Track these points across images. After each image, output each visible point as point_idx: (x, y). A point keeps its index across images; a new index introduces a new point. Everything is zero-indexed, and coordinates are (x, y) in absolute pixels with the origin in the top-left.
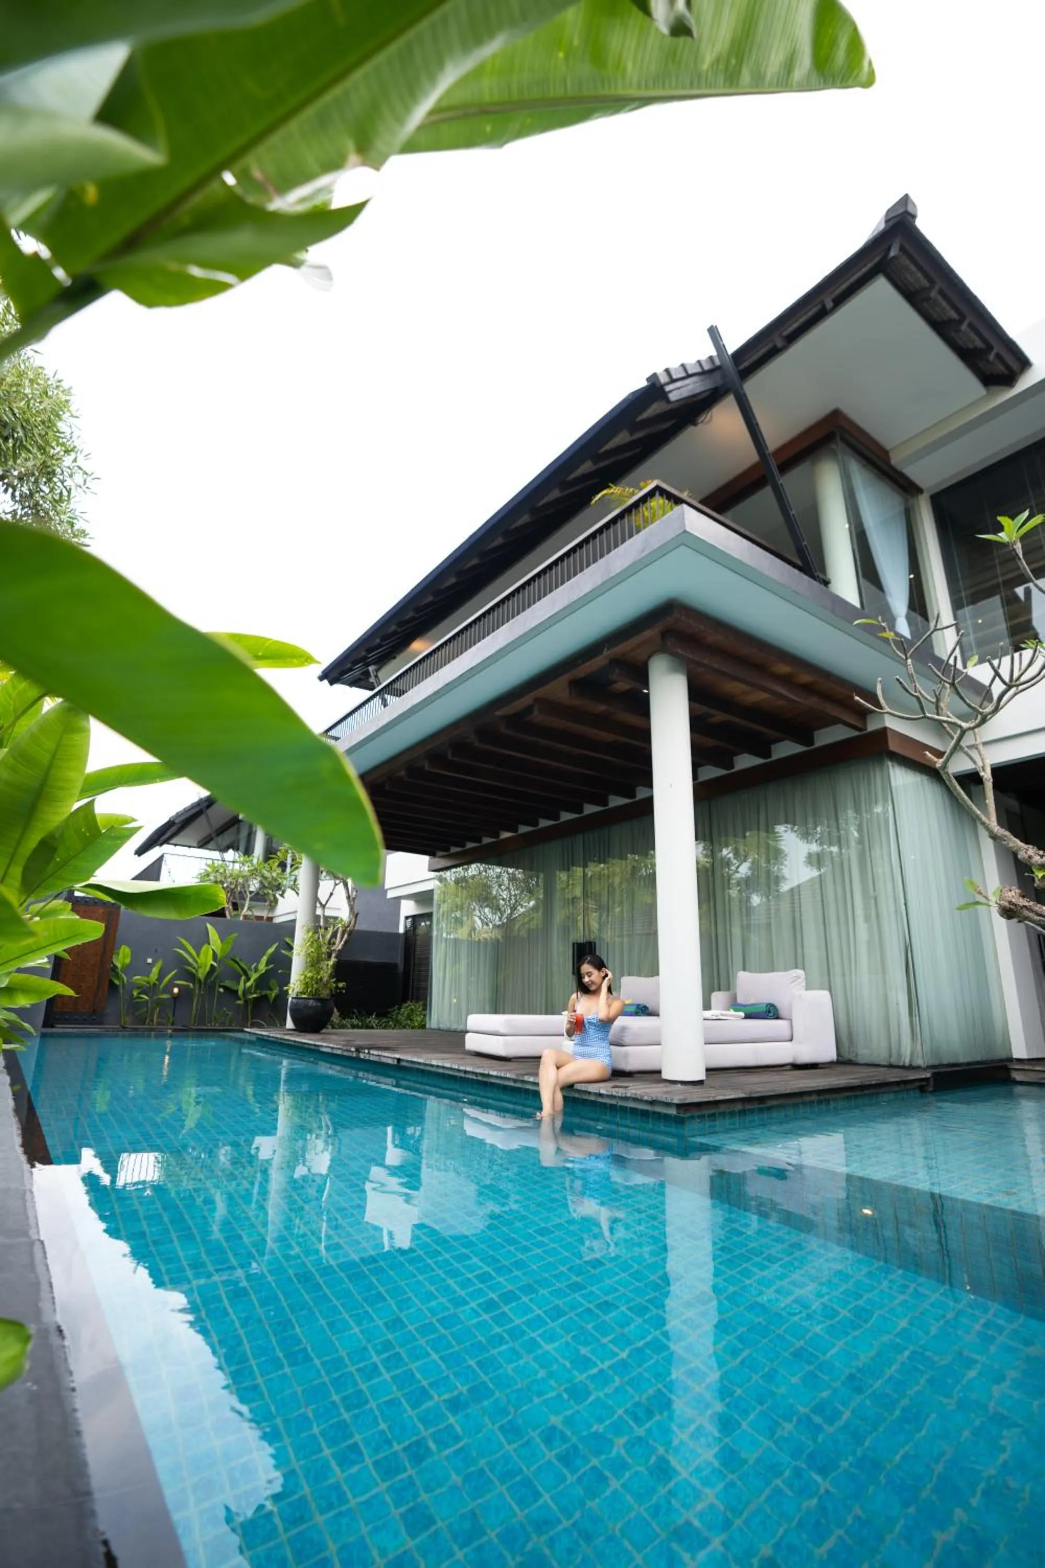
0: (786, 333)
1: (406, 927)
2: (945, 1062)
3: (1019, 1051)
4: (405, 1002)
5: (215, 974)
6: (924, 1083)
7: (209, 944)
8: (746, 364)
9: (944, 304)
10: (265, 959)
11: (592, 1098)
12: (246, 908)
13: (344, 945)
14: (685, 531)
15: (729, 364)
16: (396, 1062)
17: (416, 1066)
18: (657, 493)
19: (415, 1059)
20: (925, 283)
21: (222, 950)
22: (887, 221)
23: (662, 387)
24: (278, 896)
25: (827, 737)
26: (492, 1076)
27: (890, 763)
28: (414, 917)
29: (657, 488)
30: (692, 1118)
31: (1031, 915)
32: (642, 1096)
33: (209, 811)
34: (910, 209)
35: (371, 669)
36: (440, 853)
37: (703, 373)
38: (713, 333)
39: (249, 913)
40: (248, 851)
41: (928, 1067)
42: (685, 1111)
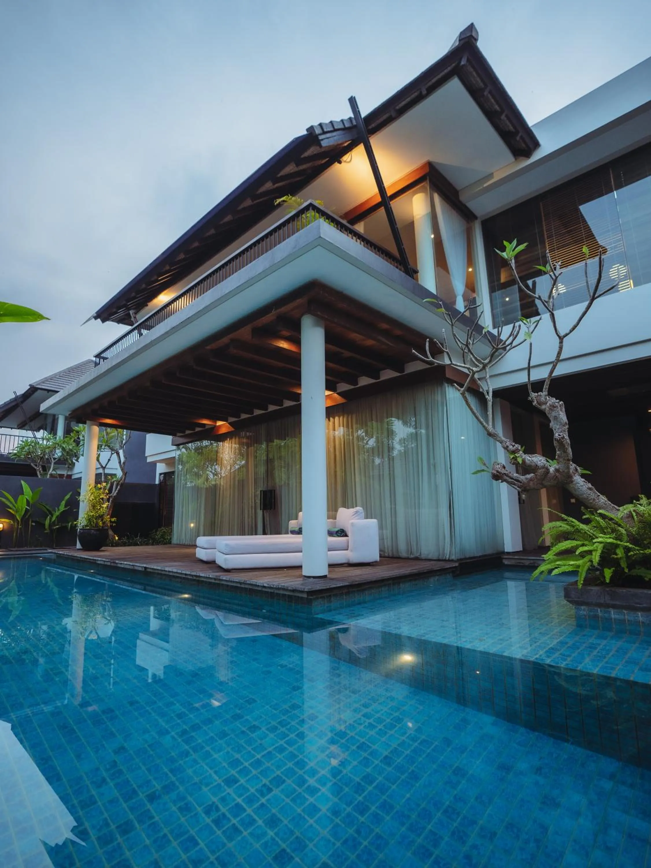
0: (397, 108)
1: (160, 480)
2: (467, 557)
3: (509, 547)
4: (160, 528)
5: (29, 514)
6: (454, 569)
7: (23, 494)
8: (373, 125)
9: (493, 100)
10: (63, 503)
11: (260, 589)
12: (51, 469)
13: (117, 493)
14: (320, 237)
15: (362, 124)
16: (143, 569)
17: (156, 571)
18: (311, 208)
19: (155, 568)
20: (482, 85)
21: (32, 499)
22: (460, 40)
23: (317, 136)
24: (74, 461)
25: (412, 368)
26: (202, 577)
27: (446, 385)
28: (165, 474)
29: (311, 205)
30: (317, 598)
31: (507, 478)
32: (287, 587)
33: (24, 405)
34: (474, 34)
35: (131, 312)
36: (179, 434)
37: (344, 129)
38: (353, 101)
39: (54, 472)
40: (53, 430)
41: (458, 560)
42: (312, 596)
